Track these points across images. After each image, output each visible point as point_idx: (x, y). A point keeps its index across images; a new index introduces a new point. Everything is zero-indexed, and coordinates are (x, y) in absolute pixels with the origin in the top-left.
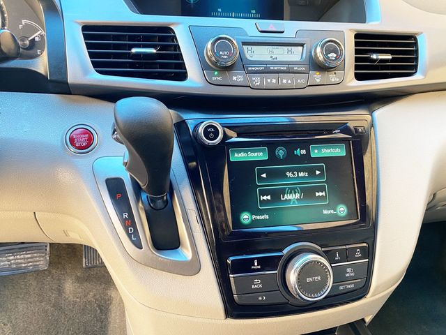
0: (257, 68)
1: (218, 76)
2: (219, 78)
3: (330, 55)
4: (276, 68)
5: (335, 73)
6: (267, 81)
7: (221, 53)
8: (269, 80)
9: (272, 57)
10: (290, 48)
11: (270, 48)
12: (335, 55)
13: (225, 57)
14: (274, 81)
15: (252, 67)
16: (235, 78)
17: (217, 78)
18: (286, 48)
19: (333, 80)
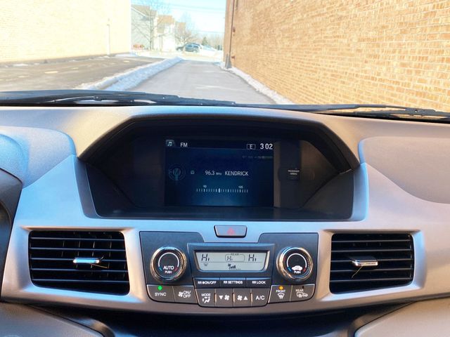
0: (208, 283)
1: (162, 291)
2: (163, 294)
3: (294, 268)
4: (230, 282)
5: (303, 287)
6: (218, 298)
7: (165, 268)
8: (221, 297)
9: (229, 265)
10: (252, 254)
11: (229, 254)
12: (300, 268)
13: (170, 272)
14: (227, 298)
15: (202, 281)
16: (181, 294)
17: (161, 293)
18: (247, 255)
19: (300, 296)
